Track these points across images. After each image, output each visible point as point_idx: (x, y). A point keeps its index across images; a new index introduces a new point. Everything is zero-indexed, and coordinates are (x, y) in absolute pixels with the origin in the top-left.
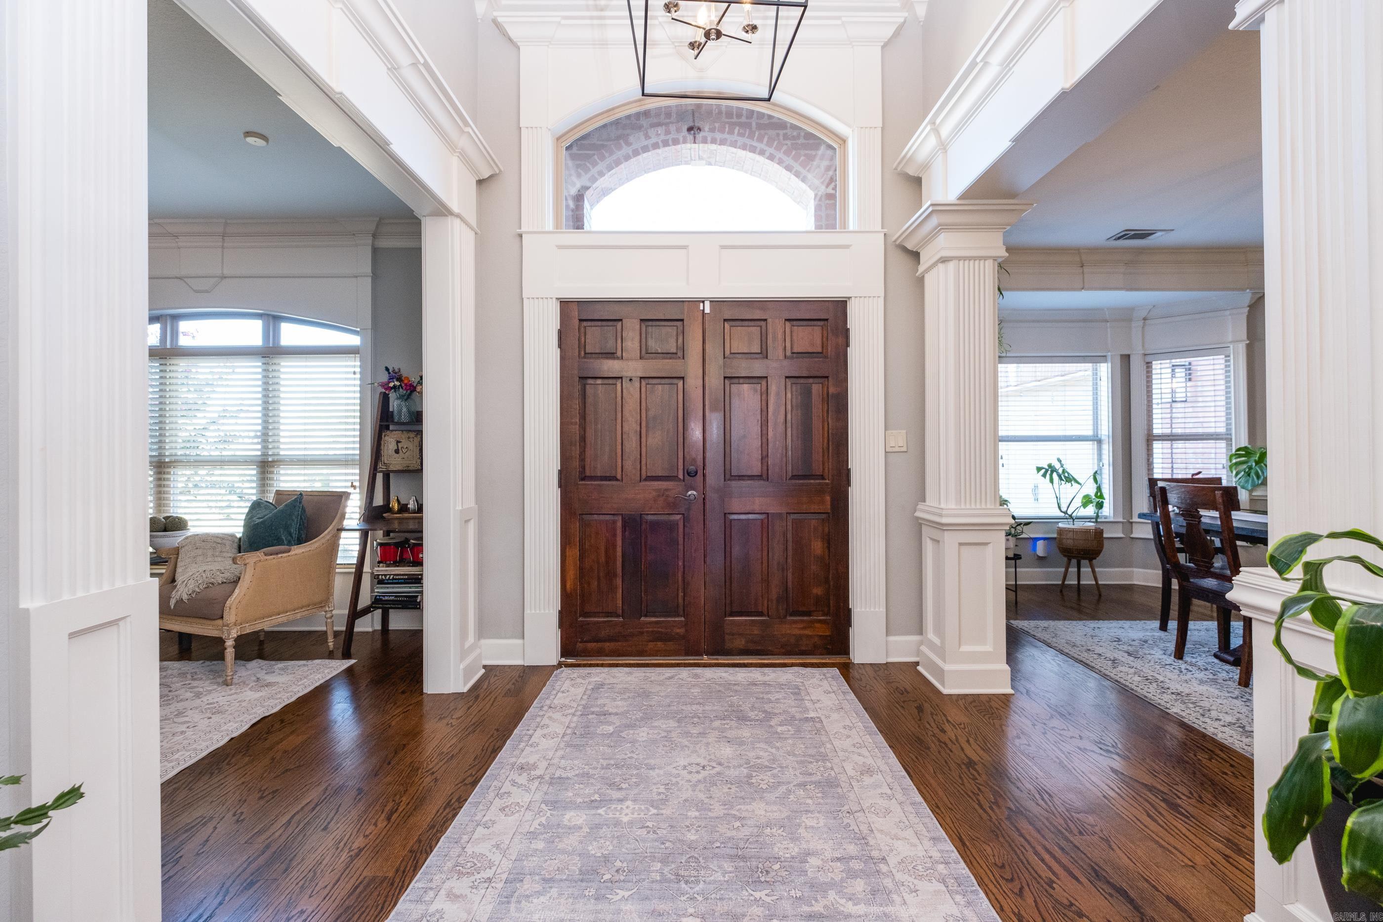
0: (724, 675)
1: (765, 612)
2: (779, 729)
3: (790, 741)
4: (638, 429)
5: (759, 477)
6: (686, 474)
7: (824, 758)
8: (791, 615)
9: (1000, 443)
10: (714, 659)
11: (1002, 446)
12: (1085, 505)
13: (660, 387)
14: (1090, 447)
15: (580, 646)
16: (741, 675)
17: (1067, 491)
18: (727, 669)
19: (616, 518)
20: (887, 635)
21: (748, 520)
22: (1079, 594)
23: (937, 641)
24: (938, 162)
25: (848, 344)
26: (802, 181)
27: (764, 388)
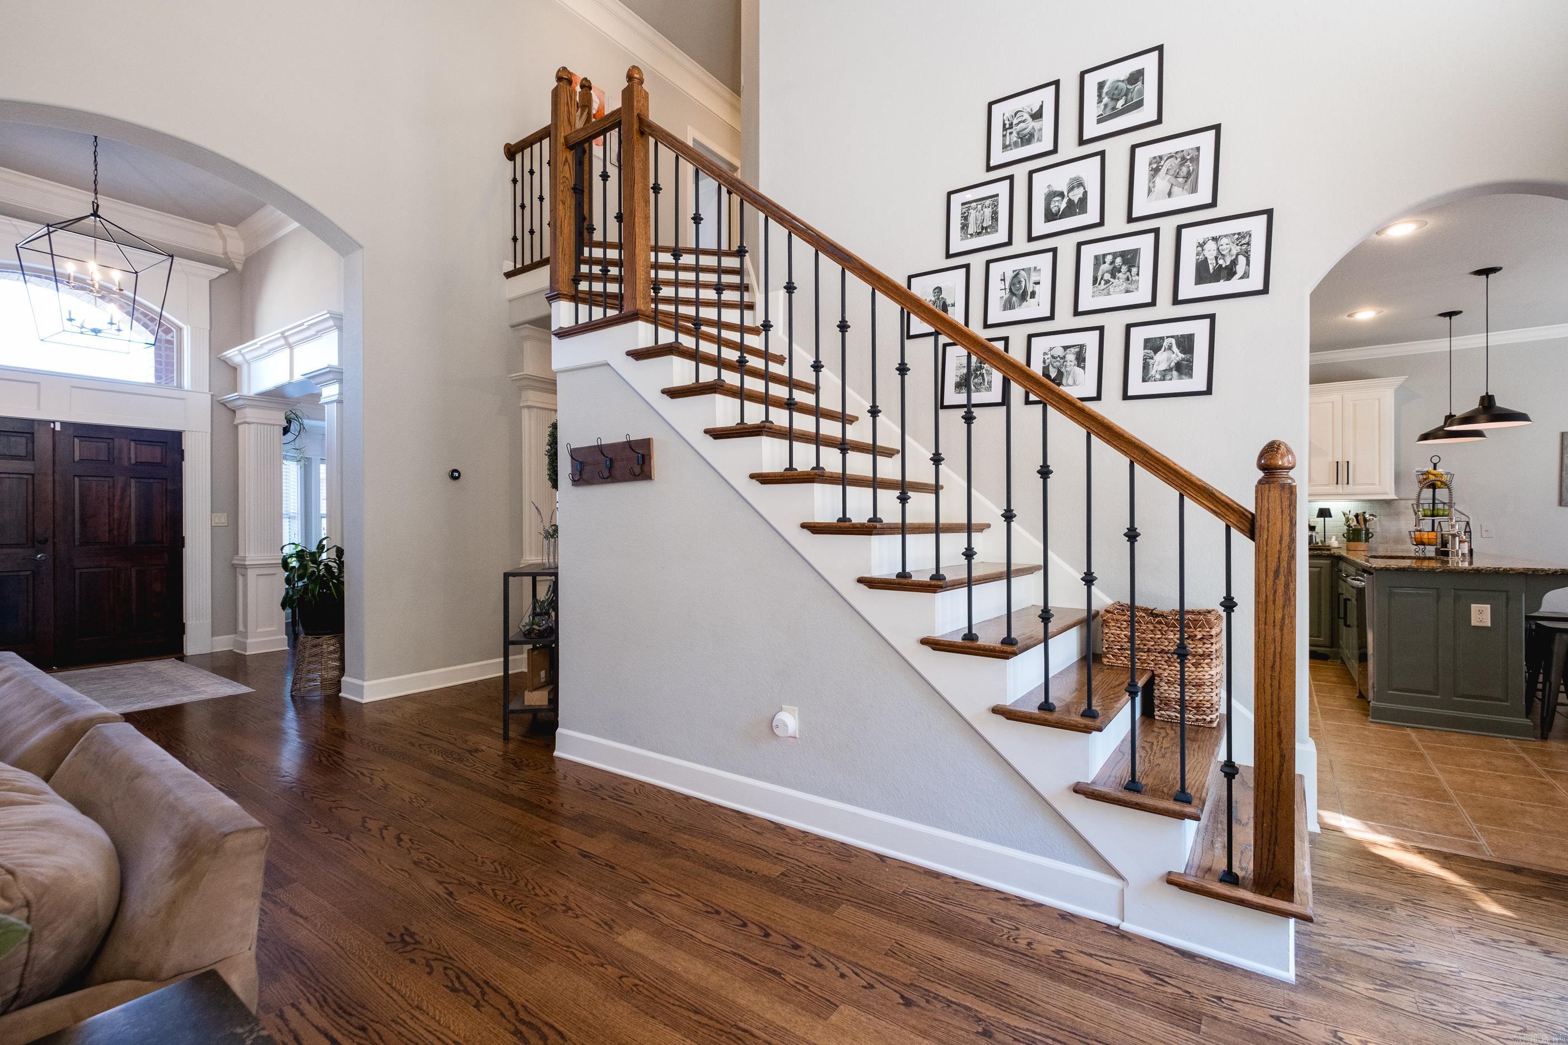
1: (112, 632)
5: (108, 543)
6: (36, 543)
10: (65, 669)
18: (79, 670)
20: (212, 639)
21: (96, 572)
23: (243, 630)
24: (245, 368)
25: (183, 459)
26: (143, 325)
27: (111, 485)
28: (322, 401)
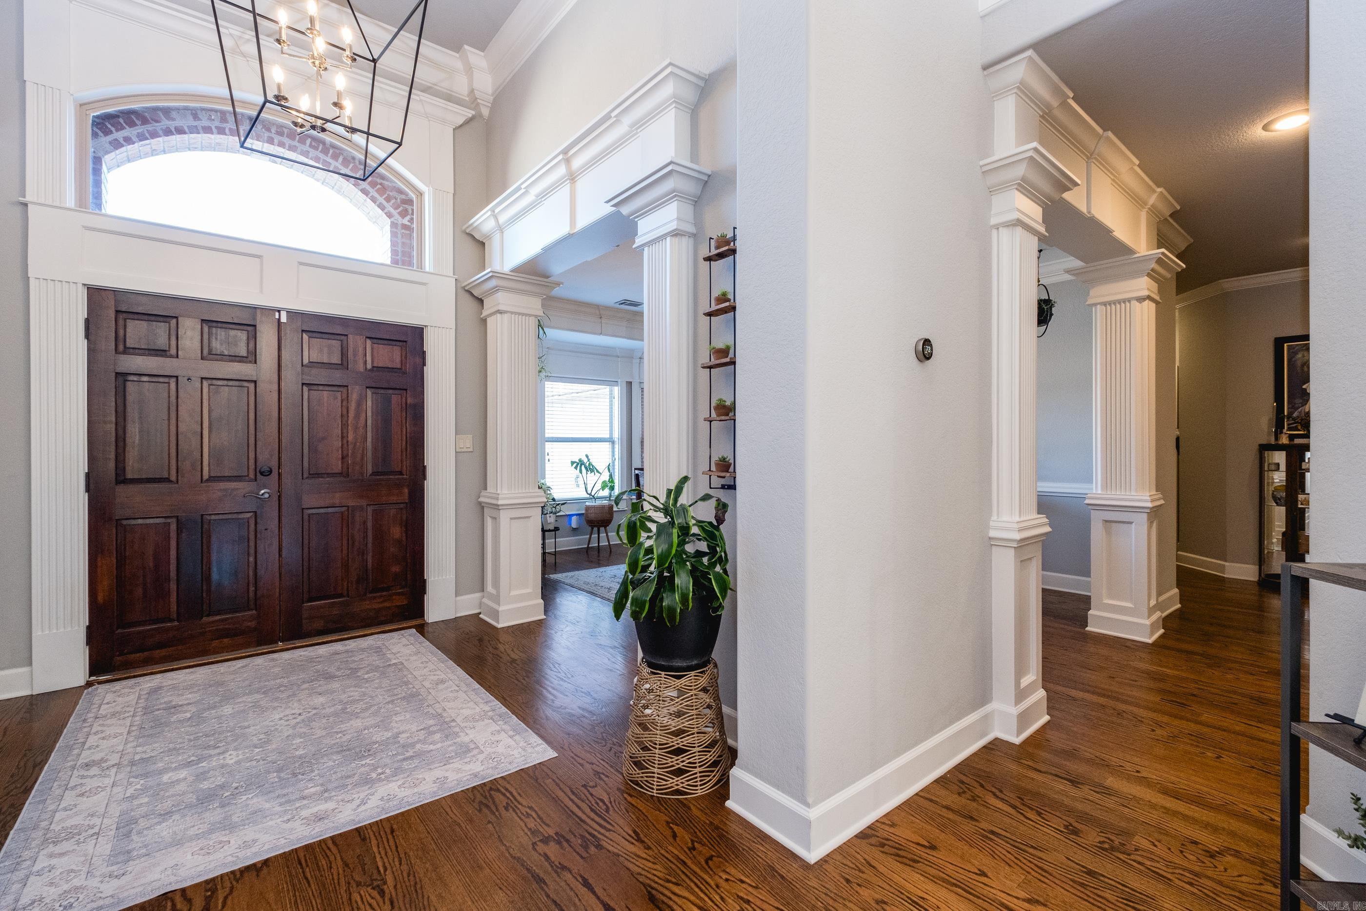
0: (304, 653)
1: (345, 593)
2: (366, 676)
3: (377, 681)
4: (199, 430)
5: (341, 474)
6: (258, 474)
7: (407, 683)
8: (370, 593)
9: (546, 443)
10: (291, 644)
11: (548, 445)
12: (603, 488)
13: (226, 389)
14: (607, 445)
15: (118, 659)
16: (323, 650)
17: (592, 478)
18: (306, 649)
19: (169, 520)
20: (456, 596)
21: (327, 513)
22: (599, 552)
23: (494, 592)
24: (497, 238)
25: (424, 364)
26: (379, 206)
27: (345, 396)
28: (639, 241)
